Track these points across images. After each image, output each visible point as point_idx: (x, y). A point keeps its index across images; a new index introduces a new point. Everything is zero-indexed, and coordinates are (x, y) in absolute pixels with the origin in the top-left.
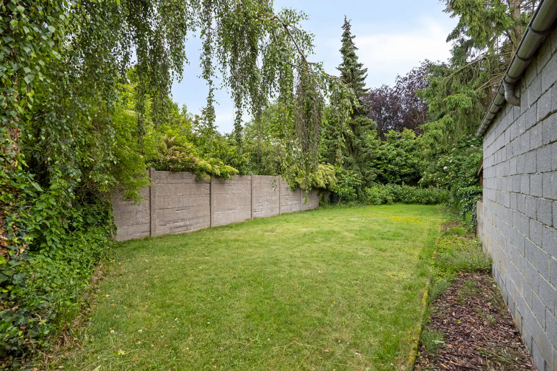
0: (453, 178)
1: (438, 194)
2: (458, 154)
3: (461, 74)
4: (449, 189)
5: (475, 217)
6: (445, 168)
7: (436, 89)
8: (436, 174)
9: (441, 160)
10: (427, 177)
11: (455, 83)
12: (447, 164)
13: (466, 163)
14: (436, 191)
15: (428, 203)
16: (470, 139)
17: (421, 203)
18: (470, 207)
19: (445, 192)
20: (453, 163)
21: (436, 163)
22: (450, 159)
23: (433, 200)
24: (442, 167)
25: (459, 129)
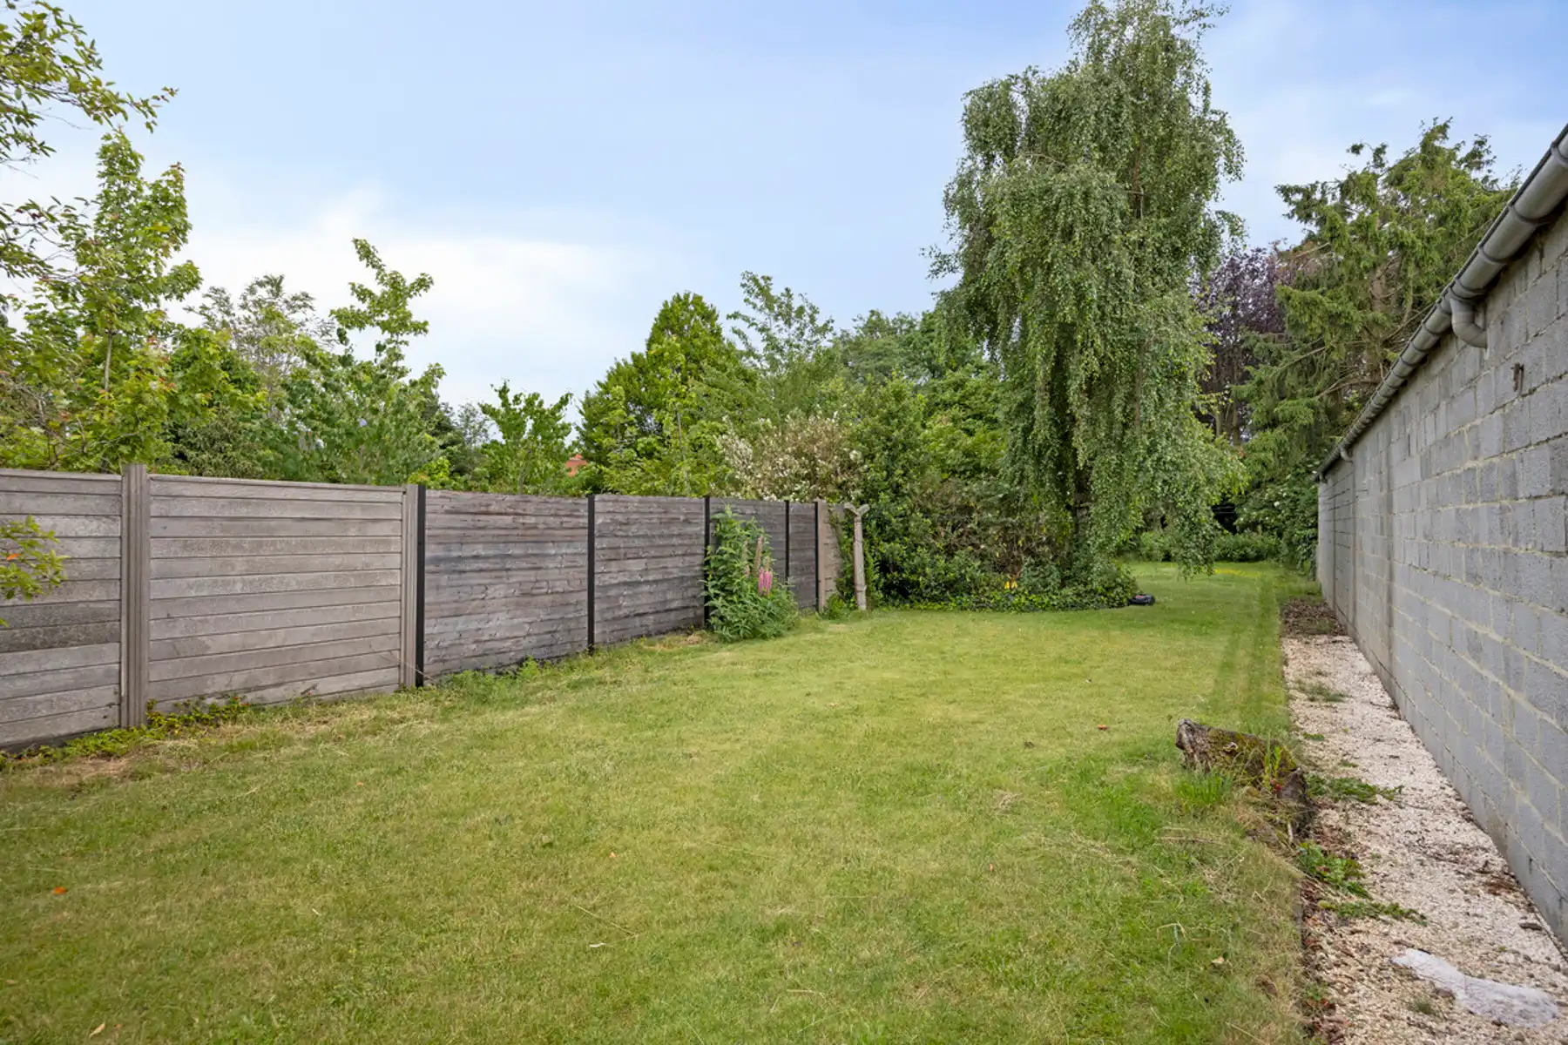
0: (1288, 518)
1: (1260, 543)
2: (1294, 483)
3: (1299, 366)
4: (1280, 535)
5: (1314, 563)
6: (1276, 504)
7: (1262, 388)
8: (1262, 512)
9: (1269, 492)
10: (1249, 515)
11: (1291, 380)
12: (1279, 498)
13: (1306, 497)
14: (1258, 539)
15: (1244, 559)
16: (1311, 462)
17: (1231, 560)
18: (1309, 553)
19: (1272, 541)
20: (1287, 497)
21: (1262, 496)
22: (1284, 491)
23: (1252, 553)
24: (1272, 502)
25: (1296, 449)
